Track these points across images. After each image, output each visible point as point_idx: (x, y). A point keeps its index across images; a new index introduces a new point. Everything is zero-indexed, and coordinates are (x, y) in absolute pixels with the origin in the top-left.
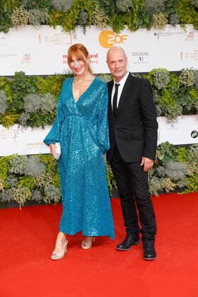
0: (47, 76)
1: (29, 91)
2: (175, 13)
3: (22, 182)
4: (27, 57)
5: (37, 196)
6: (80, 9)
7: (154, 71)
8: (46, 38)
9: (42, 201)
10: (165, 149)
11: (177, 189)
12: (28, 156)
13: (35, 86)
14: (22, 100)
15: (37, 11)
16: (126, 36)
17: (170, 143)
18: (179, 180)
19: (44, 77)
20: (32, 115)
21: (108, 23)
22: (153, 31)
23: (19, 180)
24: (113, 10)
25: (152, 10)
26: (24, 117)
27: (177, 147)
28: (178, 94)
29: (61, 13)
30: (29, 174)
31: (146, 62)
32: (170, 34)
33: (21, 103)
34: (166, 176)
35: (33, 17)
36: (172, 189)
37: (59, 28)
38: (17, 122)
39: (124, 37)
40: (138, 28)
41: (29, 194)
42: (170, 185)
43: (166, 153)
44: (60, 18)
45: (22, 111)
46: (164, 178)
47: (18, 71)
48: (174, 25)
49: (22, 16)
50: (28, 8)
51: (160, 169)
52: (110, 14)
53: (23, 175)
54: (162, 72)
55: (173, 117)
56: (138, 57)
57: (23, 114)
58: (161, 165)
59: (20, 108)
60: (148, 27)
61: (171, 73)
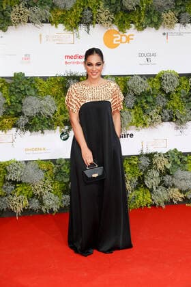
0: (48, 77)
1: (27, 93)
2: (185, 12)
3: (19, 189)
4: (27, 57)
5: (35, 205)
6: (83, 7)
7: (162, 73)
8: (47, 37)
9: (41, 210)
10: (173, 157)
11: (186, 200)
12: (26, 162)
13: (35, 88)
14: (20, 102)
15: (37, 9)
16: (133, 35)
17: (179, 151)
18: (187, 190)
19: (45, 78)
20: (31, 118)
21: (113, 22)
22: (161, 30)
23: (16, 187)
24: (119, 8)
25: (161, 8)
26: (22, 121)
27: (185, 154)
28: (187, 98)
29: (64, 11)
30: (27, 181)
31: (155, 64)
32: (180, 34)
33: (20, 105)
34: (174, 186)
35: (34, 15)
36: (180, 200)
37: (61, 27)
38: (15, 126)
39: (130, 37)
40: (145, 27)
41: (26, 202)
42: (177, 196)
43: (174, 161)
44: (63, 16)
45: (21, 114)
46: (171, 187)
47: (18, 72)
48: (184, 24)
49: (21, 14)
50: (28, 6)
51: (167, 178)
52: (115, 13)
53: (20, 182)
54: (171, 74)
55: (181, 123)
56: (145, 58)
57: (21, 118)
58: (169, 174)
59: (19, 111)
60: (156, 26)
61: (181, 75)
